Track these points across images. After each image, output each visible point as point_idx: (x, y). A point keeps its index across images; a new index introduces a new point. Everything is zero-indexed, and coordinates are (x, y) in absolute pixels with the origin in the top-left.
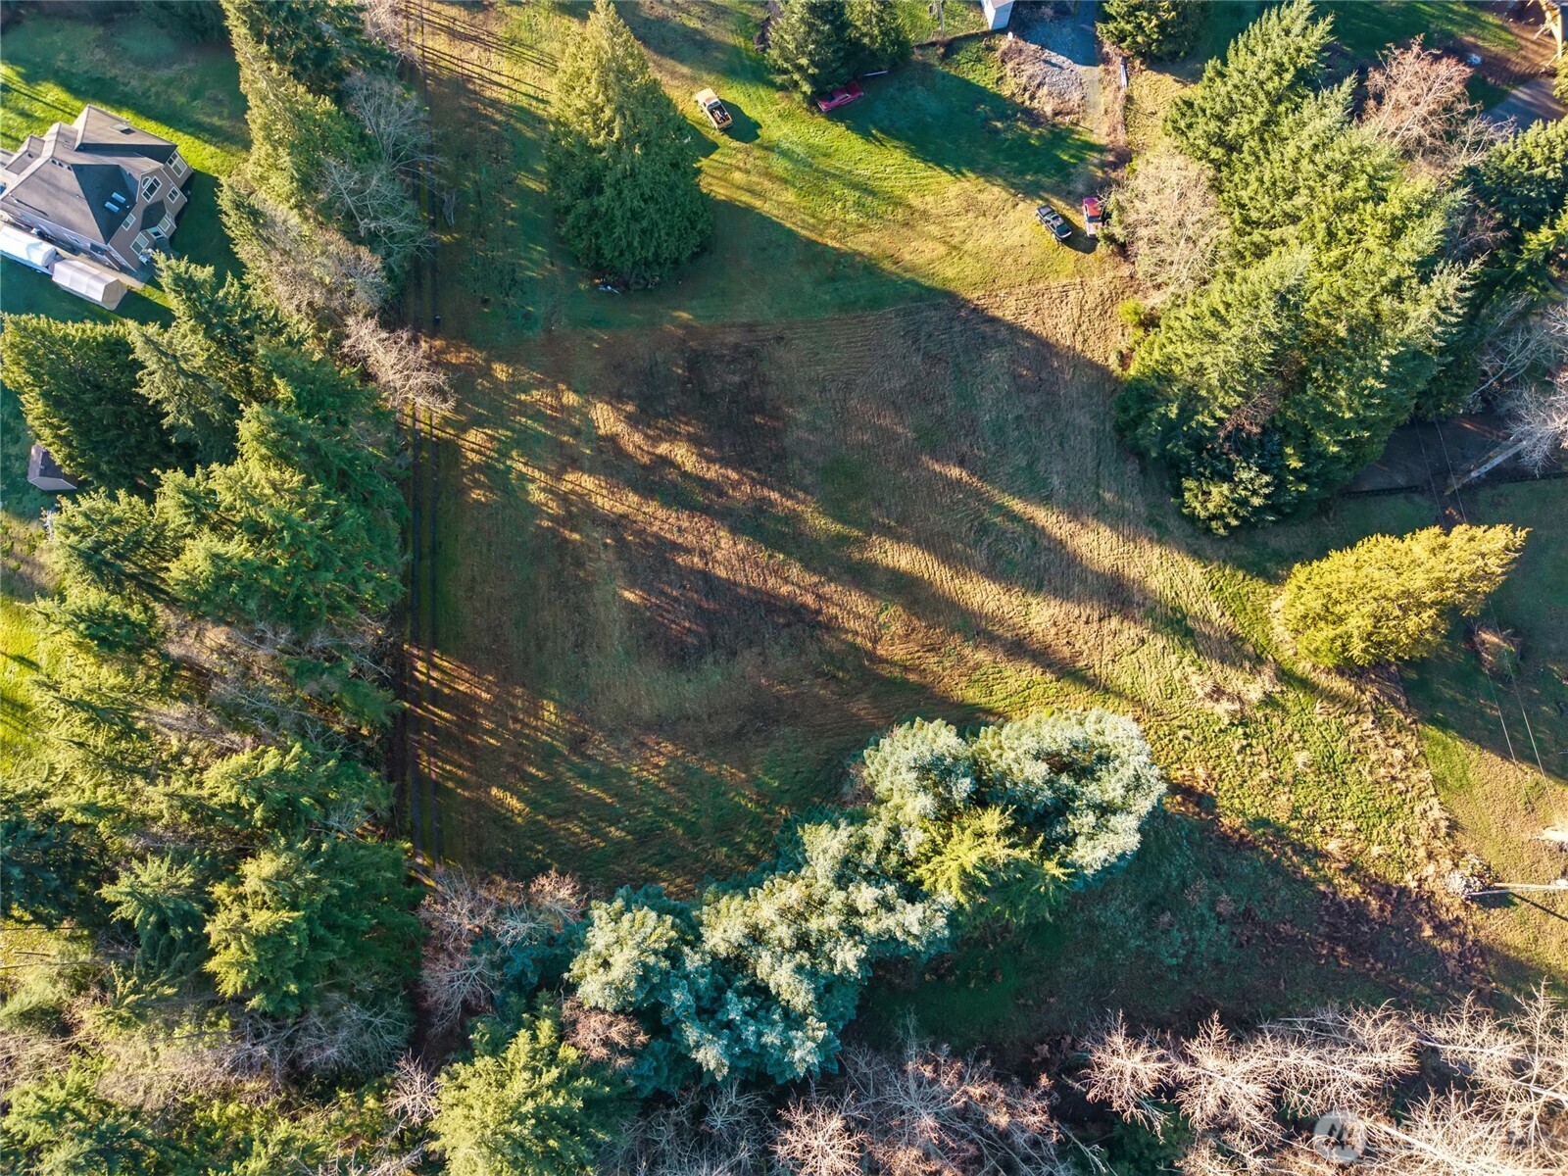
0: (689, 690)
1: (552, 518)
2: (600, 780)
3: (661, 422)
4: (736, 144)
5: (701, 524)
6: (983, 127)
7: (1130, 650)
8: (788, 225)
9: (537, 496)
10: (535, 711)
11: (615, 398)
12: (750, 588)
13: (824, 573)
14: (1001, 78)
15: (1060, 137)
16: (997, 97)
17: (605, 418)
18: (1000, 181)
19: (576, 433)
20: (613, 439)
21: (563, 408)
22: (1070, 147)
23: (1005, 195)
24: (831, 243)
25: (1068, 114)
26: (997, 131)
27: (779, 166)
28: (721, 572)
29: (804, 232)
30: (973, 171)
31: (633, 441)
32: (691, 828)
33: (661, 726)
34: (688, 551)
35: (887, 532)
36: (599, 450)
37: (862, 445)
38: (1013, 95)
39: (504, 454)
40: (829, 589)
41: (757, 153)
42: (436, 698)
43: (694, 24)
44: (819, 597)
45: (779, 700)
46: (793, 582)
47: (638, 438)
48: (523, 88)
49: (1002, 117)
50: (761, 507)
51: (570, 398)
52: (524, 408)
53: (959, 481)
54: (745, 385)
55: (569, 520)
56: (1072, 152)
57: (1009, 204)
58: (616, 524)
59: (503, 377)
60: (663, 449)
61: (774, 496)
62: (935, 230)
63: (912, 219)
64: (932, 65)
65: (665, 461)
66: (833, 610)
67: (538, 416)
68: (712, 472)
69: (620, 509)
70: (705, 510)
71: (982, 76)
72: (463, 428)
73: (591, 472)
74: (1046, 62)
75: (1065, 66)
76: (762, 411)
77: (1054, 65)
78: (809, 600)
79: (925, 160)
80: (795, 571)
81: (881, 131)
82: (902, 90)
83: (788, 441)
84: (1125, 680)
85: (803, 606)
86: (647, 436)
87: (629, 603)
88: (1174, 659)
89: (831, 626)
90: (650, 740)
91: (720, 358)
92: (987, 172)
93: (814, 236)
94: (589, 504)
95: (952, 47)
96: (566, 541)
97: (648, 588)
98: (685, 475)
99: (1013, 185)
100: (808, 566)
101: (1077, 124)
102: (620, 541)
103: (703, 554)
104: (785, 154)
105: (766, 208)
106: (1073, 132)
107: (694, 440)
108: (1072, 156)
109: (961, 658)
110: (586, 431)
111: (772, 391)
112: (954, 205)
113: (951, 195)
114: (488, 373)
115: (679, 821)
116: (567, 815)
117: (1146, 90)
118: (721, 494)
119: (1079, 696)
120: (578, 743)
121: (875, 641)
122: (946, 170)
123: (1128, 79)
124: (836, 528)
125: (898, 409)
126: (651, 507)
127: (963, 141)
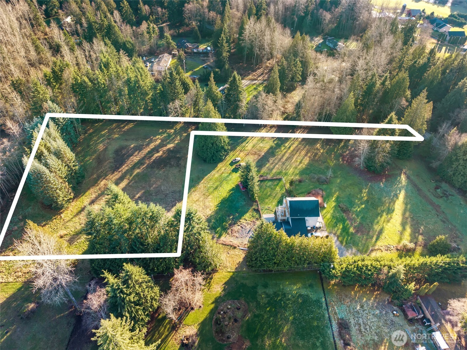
0: (111, 152)
1: (152, 138)
2: (101, 141)
3: (167, 152)
4: (232, 169)
5: (143, 156)
6: (231, 214)
7: (80, 222)
8: (209, 175)
9: (157, 137)
10: (118, 134)
11: (174, 147)
12: (126, 161)
13: (124, 173)
14: (246, 220)
15: (225, 229)
16: (240, 218)
17: (171, 146)
18: (213, 214)
19: (168, 142)
20: (166, 146)
21: (175, 141)
22: (221, 231)
23: (208, 214)
24: (202, 182)
25: (231, 232)
26: (229, 216)
27: (225, 175)
28: (132, 157)
29: (206, 177)
30: (217, 210)
31: (165, 148)
32: (87, 151)
33: (106, 148)
34: (138, 153)
35: (129, 183)
36: (164, 144)
37: (150, 181)
38: (240, 222)
39: (167, 134)
40: (120, 173)
41: (229, 172)
42: (126, 125)
43: (267, 166)
44: (120, 172)
45: (102, 164)
46: (125, 168)
47: (165, 149)
48: (251, 141)
49: (233, 219)
50: (143, 164)
51: (176, 142)
52: (176, 136)
53: (135, 196)
54: (171, 164)
55: (151, 140)
56: (219, 232)
57: (205, 215)
58: (148, 145)
59: (184, 134)
60: (161, 152)
61: (144, 166)
62: (201, 199)
63: (206, 196)
64: (252, 207)
65: (158, 152)
66: (116, 174)
67: (174, 138)
68: (154, 158)
69: (150, 146)
70: (145, 156)
71: (247, 216)
72: (175, 130)
73: (160, 143)
74: (250, 231)
75: (248, 235)
76: (164, 166)
77: (249, 232)
78: (120, 170)
79: (222, 200)
80: (127, 168)
81: (232, 193)
82: (244, 199)
83: (155, 169)
84: (74, 219)
85: (119, 169)
86: (164, 151)
87: (130, 145)
88: (73, 230)
89: (113, 173)
90: (104, 147)
91: (179, 161)
92: (217, 212)
93: (205, 179)
94: (153, 143)
95: (257, 211)
96: (147, 139)
97: (133, 148)
98: (154, 154)
99: (211, 216)
100: (127, 170)
101: (228, 234)
102: (144, 145)
103: (136, 155)
104: (228, 176)
105: (213, 172)
106: (226, 233)
107: (161, 156)
108: (218, 231)
109: (95, 192)
110: (169, 143)
111: (168, 168)
112: (207, 204)
113: (210, 204)
114: (185, 133)
115: (88, 151)
116: (98, 138)
117: (237, 253)
118: (147, 159)
119: (75, 211)
120: (109, 139)
121: (106, 179)
122: (219, 204)
123: (242, 250)
124: (133, 175)
125: (157, 188)
126: (149, 149)
127: (227, 209)
